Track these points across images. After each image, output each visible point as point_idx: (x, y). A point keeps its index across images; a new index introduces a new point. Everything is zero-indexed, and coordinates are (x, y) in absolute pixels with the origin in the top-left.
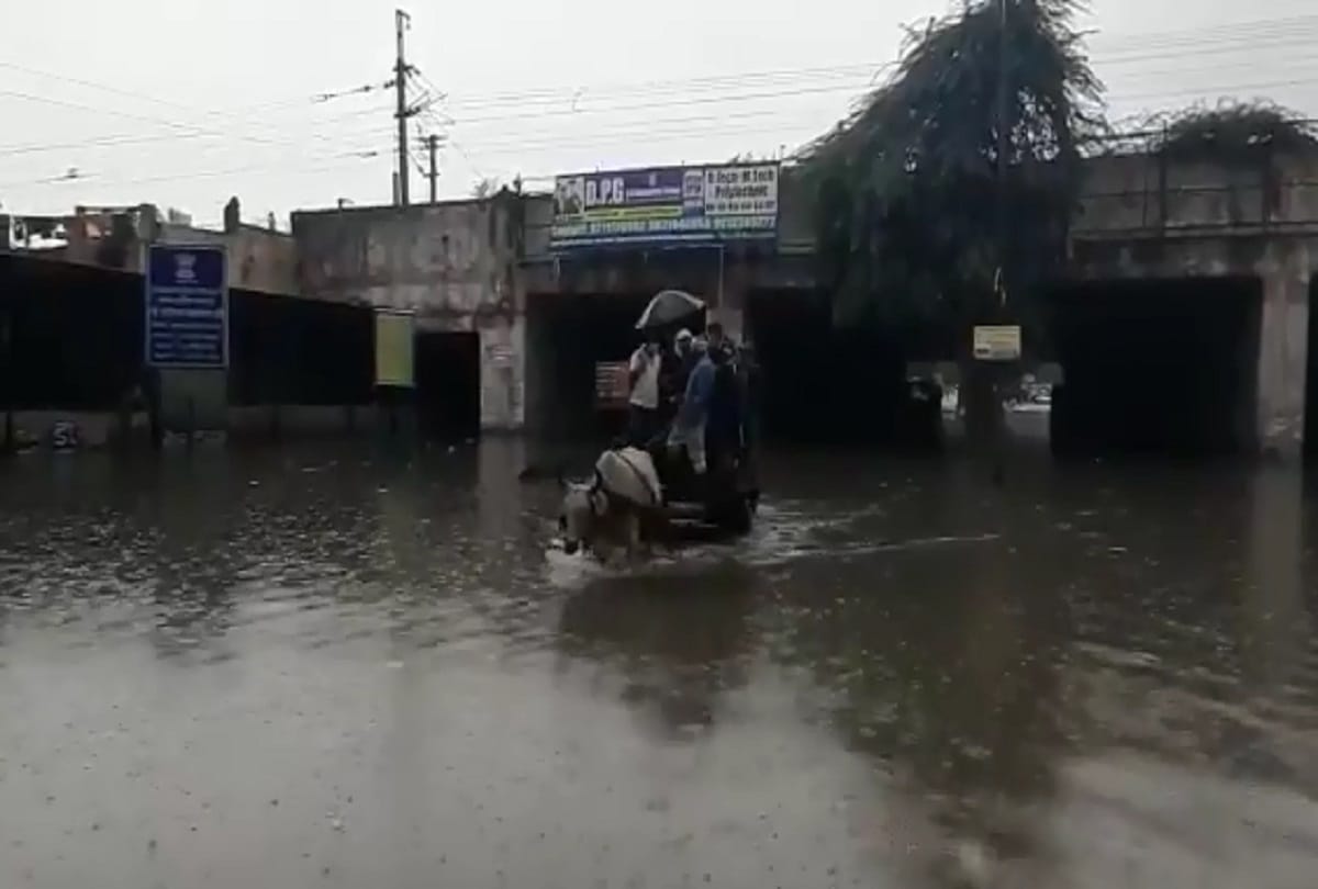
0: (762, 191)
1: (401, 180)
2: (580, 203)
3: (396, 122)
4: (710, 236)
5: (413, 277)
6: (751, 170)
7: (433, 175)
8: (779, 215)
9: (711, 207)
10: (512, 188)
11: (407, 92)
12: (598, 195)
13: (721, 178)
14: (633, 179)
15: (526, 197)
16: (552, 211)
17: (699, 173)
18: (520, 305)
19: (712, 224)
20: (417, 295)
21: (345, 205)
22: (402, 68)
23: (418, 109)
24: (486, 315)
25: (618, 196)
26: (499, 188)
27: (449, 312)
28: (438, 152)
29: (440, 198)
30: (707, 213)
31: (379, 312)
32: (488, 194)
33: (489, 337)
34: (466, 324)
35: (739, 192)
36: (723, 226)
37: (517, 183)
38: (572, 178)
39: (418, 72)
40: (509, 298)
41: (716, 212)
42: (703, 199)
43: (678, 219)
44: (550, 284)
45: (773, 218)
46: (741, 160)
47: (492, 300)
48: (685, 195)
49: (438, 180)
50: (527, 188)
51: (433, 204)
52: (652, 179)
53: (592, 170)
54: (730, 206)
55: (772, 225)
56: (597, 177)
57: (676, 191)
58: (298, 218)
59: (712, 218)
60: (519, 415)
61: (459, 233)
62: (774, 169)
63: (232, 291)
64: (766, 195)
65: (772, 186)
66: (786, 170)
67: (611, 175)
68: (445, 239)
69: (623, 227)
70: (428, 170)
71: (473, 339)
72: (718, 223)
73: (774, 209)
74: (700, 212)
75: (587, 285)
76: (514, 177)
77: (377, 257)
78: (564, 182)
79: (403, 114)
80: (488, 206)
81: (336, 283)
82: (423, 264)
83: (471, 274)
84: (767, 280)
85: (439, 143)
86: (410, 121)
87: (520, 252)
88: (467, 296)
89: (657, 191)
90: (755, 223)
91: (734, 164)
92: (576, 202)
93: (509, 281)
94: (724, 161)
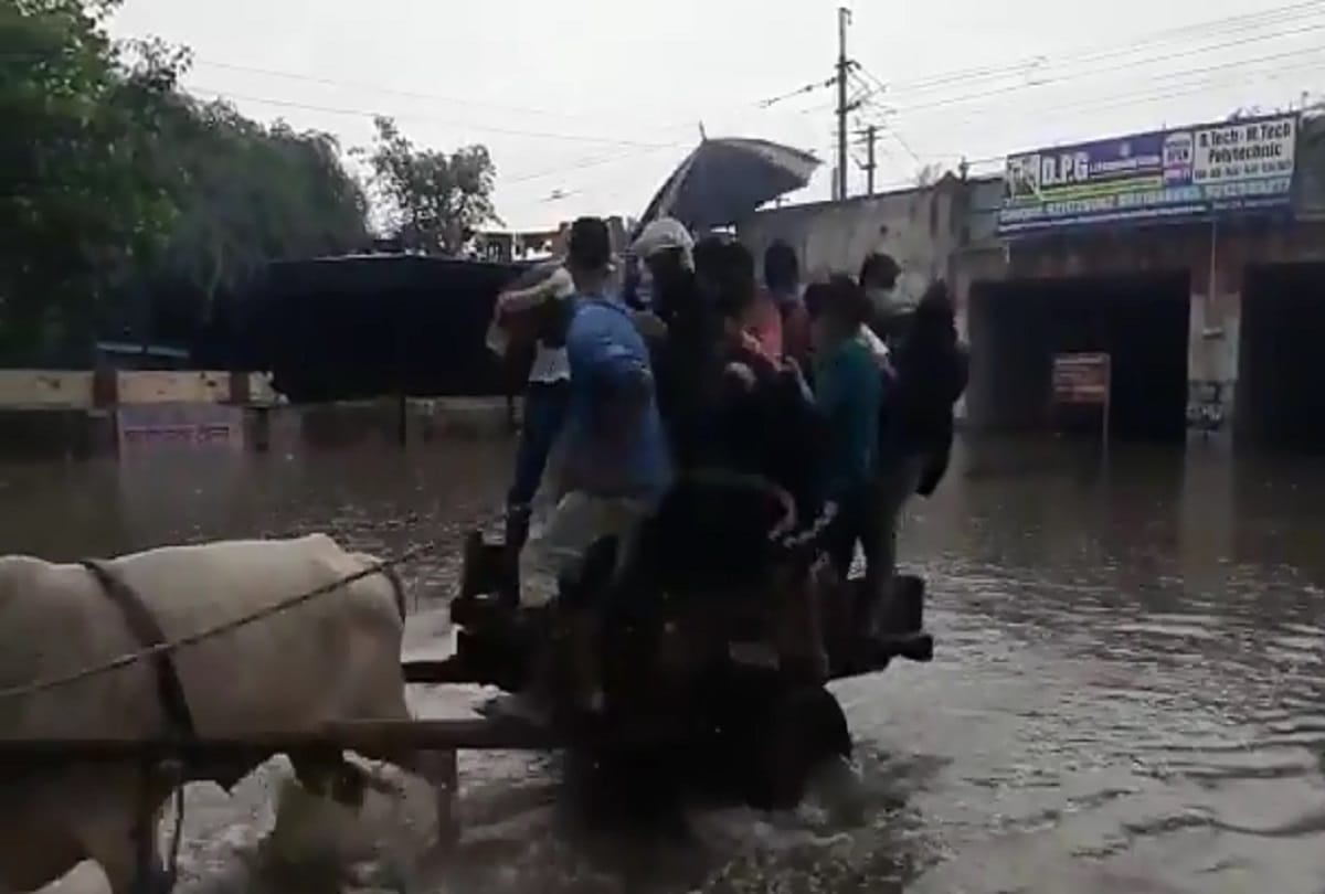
0: (1275, 151)
1: (840, 175)
2: (1035, 183)
3: (836, 119)
4: (1200, 209)
6: (1258, 125)
7: (870, 167)
8: (1296, 177)
9: (1202, 175)
10: (958, 174)
11: (848, 88)
12: (1058, 175)
13: (1219, 139)
14: (1099, 151)
15: (975, 182)
16: (1003, 192)
17: (1187, 136)
18: (964, 294)
19: (1203, 195)
21: (784, 204)
22: (843, 64)
23: (858, 104)
25: (1081, 172)
26: (941, 175)
28: (877, 144)
29: (876, 191)
30: (1196, 181)
32: (930, 181)
35: (1242, 154)
36: (1217, 195)
37: (963, 167)
38: (1026, 157)
39: (858, 66)
41: (1208, 179)
42: (1191, 166)
43: (1158, 190)
44: (999, 269)
45: (1288, 181)
46: (1244, 114)
49: (876, 172)
50: (971, 173)
51: (870, 196)
52: (1125, 150)
53: (1050, 145)
54: (1228, 171)
55: (1287, 188)
56: (1056, 153)
57: (1156, 159)
59: (1203, 187)
61: (898, 224)
62: (1291, 122)
64: (1277, 153)
65: (1287, 145)
66: (1307, 121)
67: (1072, 150)
68: (884, 229)
69: (1086, 206)
70: (865, 161)
72: (1209, 191)
73: (1289, 171)
74: (1188, 182)
75: (1046, 269)
76: (959, 162)
78: (1018, 163)
79: (843, 111)
80: (930, 195)
84: (1275, 253)
85: (877, 134)
86: (850, 116)
87: (965, 237)
89: (1132, 163)
90: (1262, 188)
91: (1236, 121)
92: (1031, 183)
93: (952, 270)
94: (1222, 118)
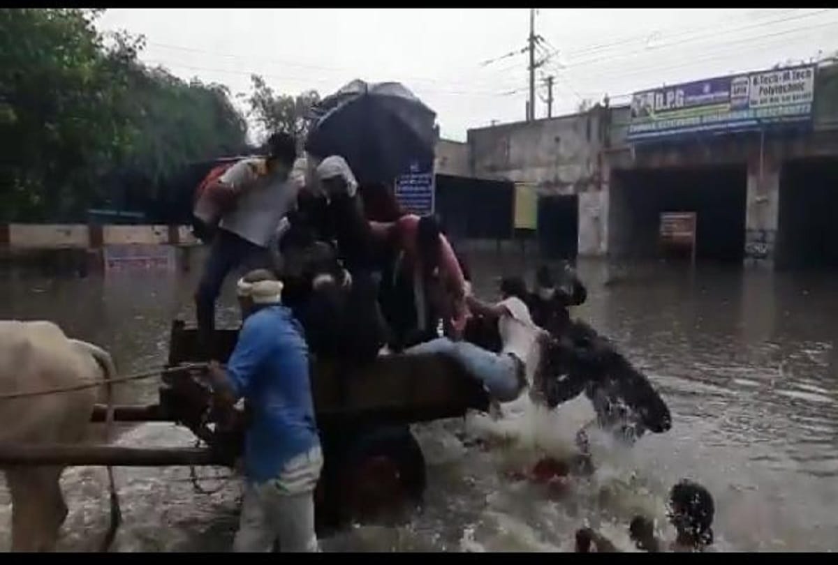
0: (801, 87)
1: (530, 106)
2: (651, 110)
3: (529, 72)
4: (754, 122)
5: (537, 163)
6: (791, 72)
7: (550, 101)
8: (814, 104)
9: (754, 103)
10: (603, 104)
11: (536, 53)
12: (665, 103)
13: (765, 80)
14: (693, 88)
15: (612, 109)
16: (629, 117)
17: (745, 79)
18: (606, 176)
19: (755, 114)
20: (539, 174)
21: (496, 124)
22: (533, 38)
23: (542, 62)
24: (582, 185)
25: (679, 102)
26: (593, 105)
27: (558, 183)
28: (553, 87)
29: (553, 115)
30: (751, 106)
31: (517, 186)
32: (586, 109)
33: (584, 198)
34: (570, 190)
35: (781, 89)
36: (765, 115)
37: (607, 100)
38: (645, 93)
39: (542, 39)
40: (599, 174)
41: (759, 105)
42: (749, 97)
43: (728, 112)
44: (628, 161)
45: (809, 106)
46: (781, 66)
47: (587, 175)
48: (733, 96)
49: (553, 104)
50: (612, 103)
51: (550, 118)
52: (707, 88)
53: (661, 86)
54: (772, 100)
55: (808, 110)
56: (664, 91)
57: (726, 94)
58: (472, 133)
59: (755, 109)
60: (604, 246)
61: (567, 135)
62: (811, 69)
63: (438, 176)
64: (803, 89)
65: (809, 84)
66: (823, 70)
67: (674, 88)
68: (557, 140)
69: (683, 122)
70: (546, 97)
71: (574, 200)
72: (759, 115)
73: (811, 99)
74: (746, 107)
75: (655, 162)
76: (603, 97)
77: (515, 151)
78: (639, 97)
79: (533, 66)
80: (586, 118)
81: (493, 169)
82: (543, 155)
83: (574, 159)
84: (800, 150)
85: (554, 81)
86: (537, 70)
87: (607, 143)
88: (570, 174)
89: (712, 96)
90: (792, 110)
91: (777, 69)
92: (648, 109)
93: (600, 163)
